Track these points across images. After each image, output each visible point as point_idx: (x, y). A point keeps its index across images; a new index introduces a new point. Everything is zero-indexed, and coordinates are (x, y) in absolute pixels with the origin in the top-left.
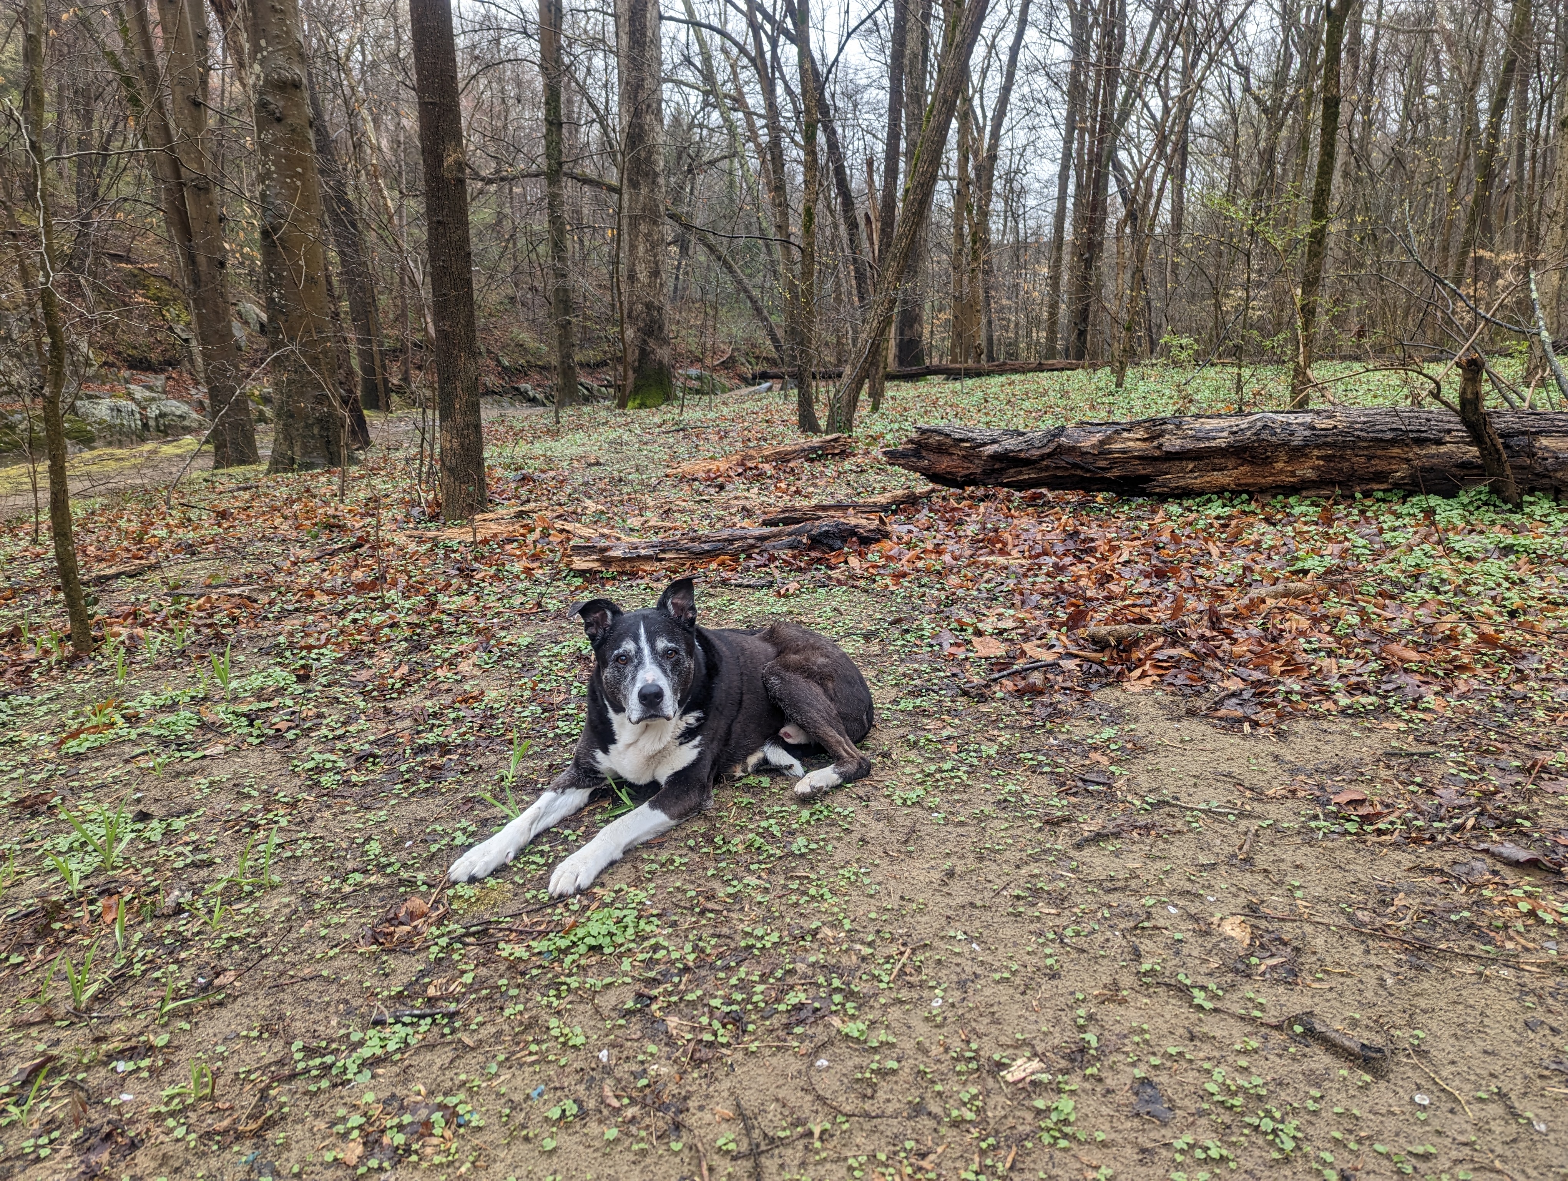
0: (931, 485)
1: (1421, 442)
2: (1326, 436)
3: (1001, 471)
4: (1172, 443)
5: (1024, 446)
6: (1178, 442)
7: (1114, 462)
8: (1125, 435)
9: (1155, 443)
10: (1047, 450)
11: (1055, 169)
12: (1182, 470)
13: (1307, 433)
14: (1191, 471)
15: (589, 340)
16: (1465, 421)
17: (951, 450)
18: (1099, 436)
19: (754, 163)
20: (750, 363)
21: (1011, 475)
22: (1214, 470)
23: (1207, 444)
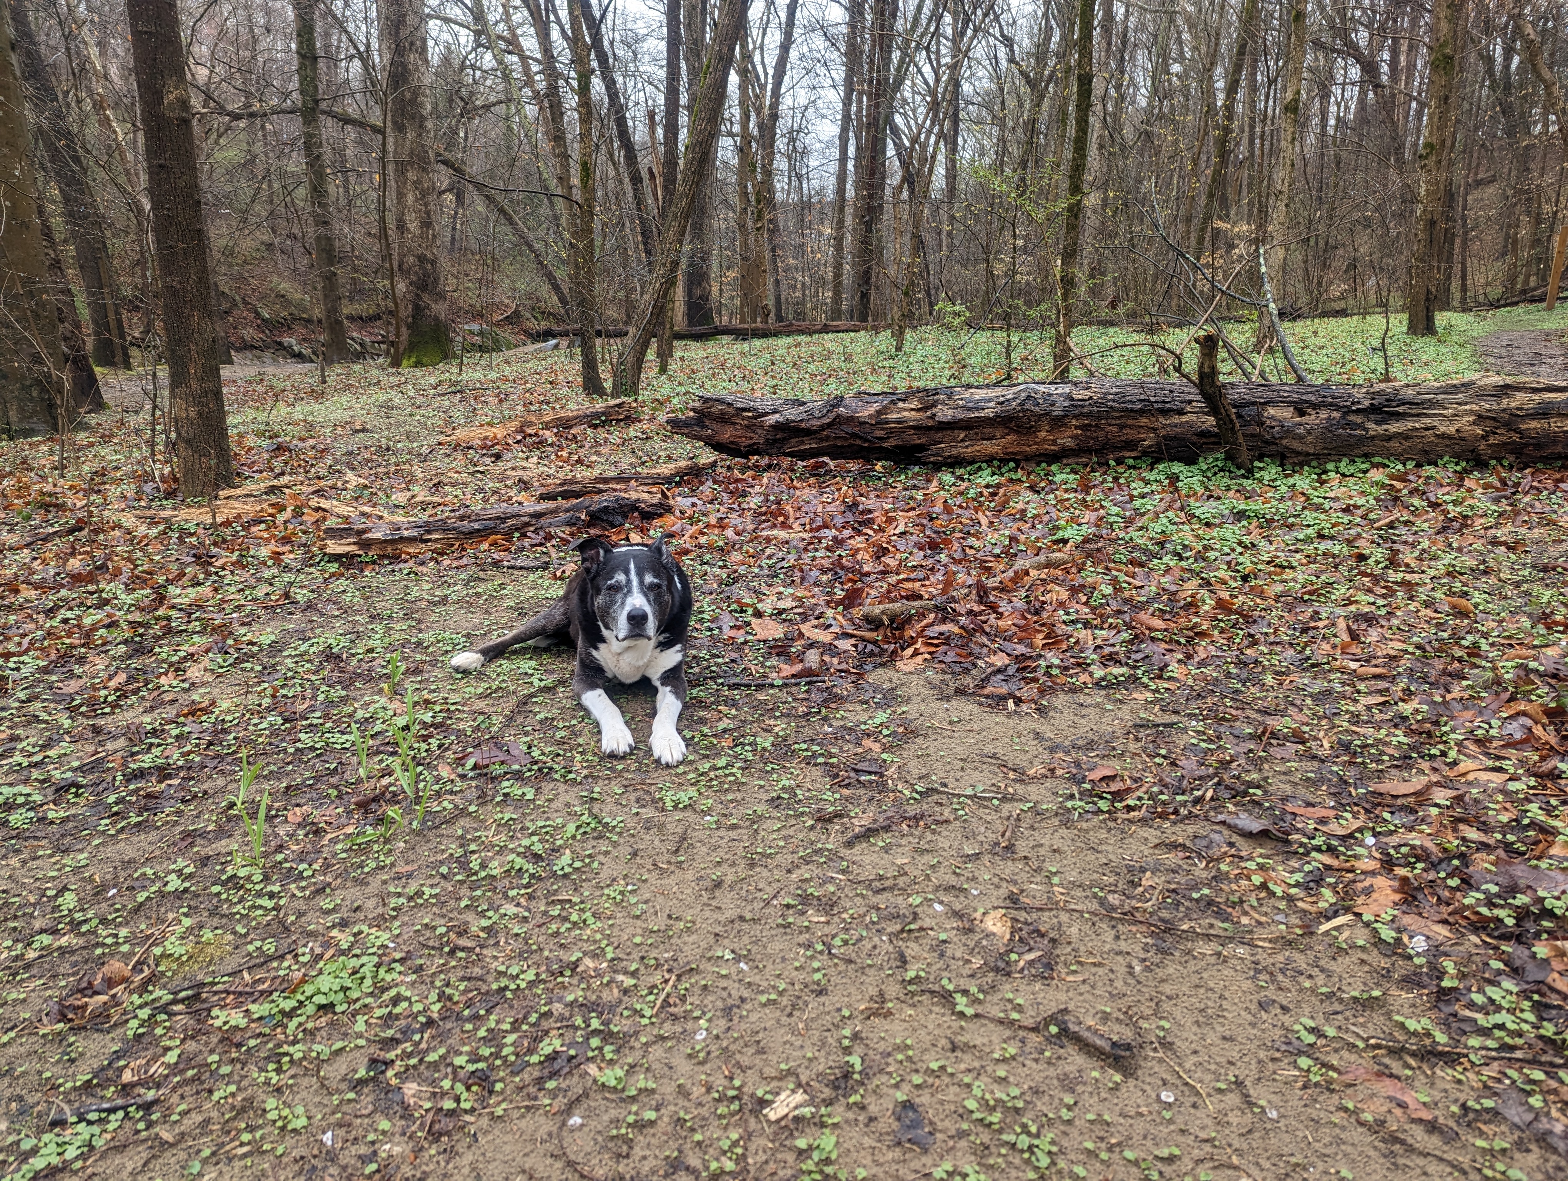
0: (715, 455)
1: (1165, 412)
2: (1083, 406)
3: (784, 441)
4: (944, 413)
5: (804, 416)
6: (950, 412)
7: (890, 432)
8: (901, 405)
9: (929, 413)
10: (827, 421)
12: (954, 440)
13: (1066, 404)
14: (963, 440)
16: (1202, 393)
17: (734, 419)
18: (876, 406)
19: (531, 110)
20: (536, 318)
21: (793, 445)
22: (983, 439)
23: (977, 414)
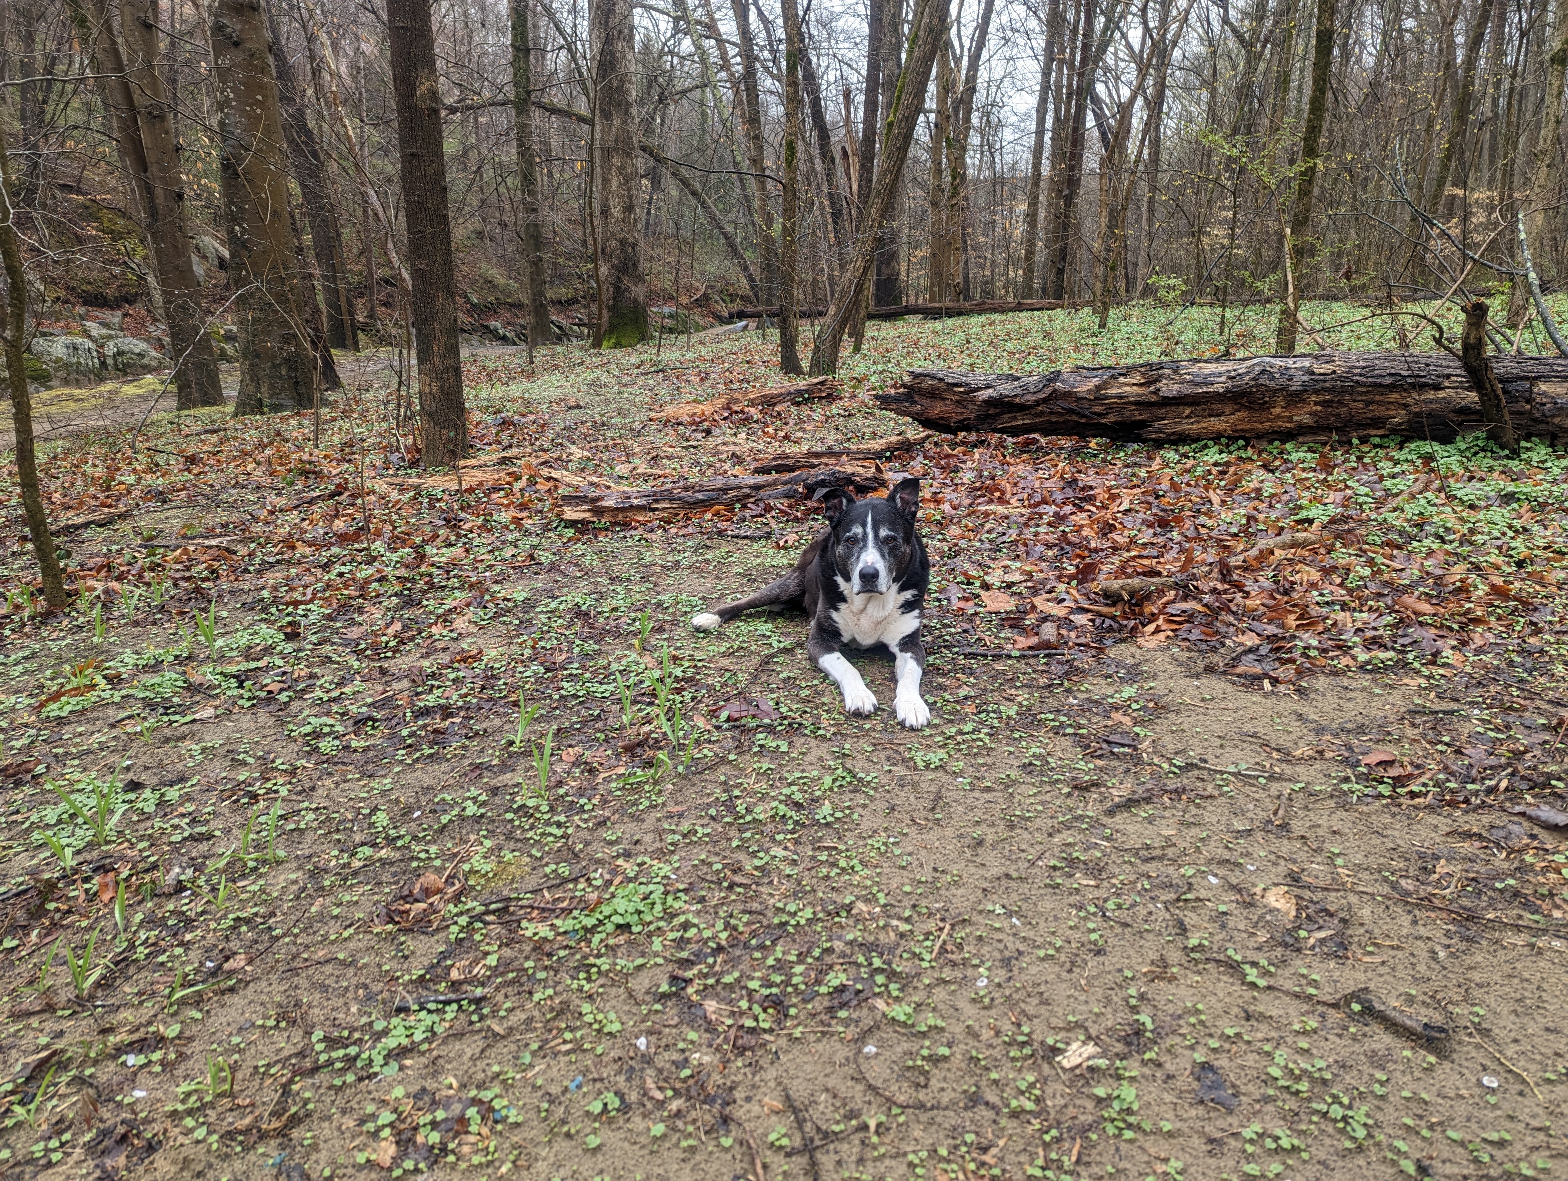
0: (924, 432)
1: (1419, 387)
2: (1325, 381)
3: (995, 416)
4: (1169, 388)
5: (1019, 391)
6: (1176, 387)
7: (1110, 408)
8: (1122, 379)
9: (1152, 388)
10: (1042, 396)
11: (1033, 101)
12: (1179, 416)
13: (1305, 378)
14: (1188, 417)
15: (560, 277)
17: (945, 395)
18: (1095, 381)
20: (724, 301)
21: (1006, 420)
22: (1211, 416)
23: (1205, 389)
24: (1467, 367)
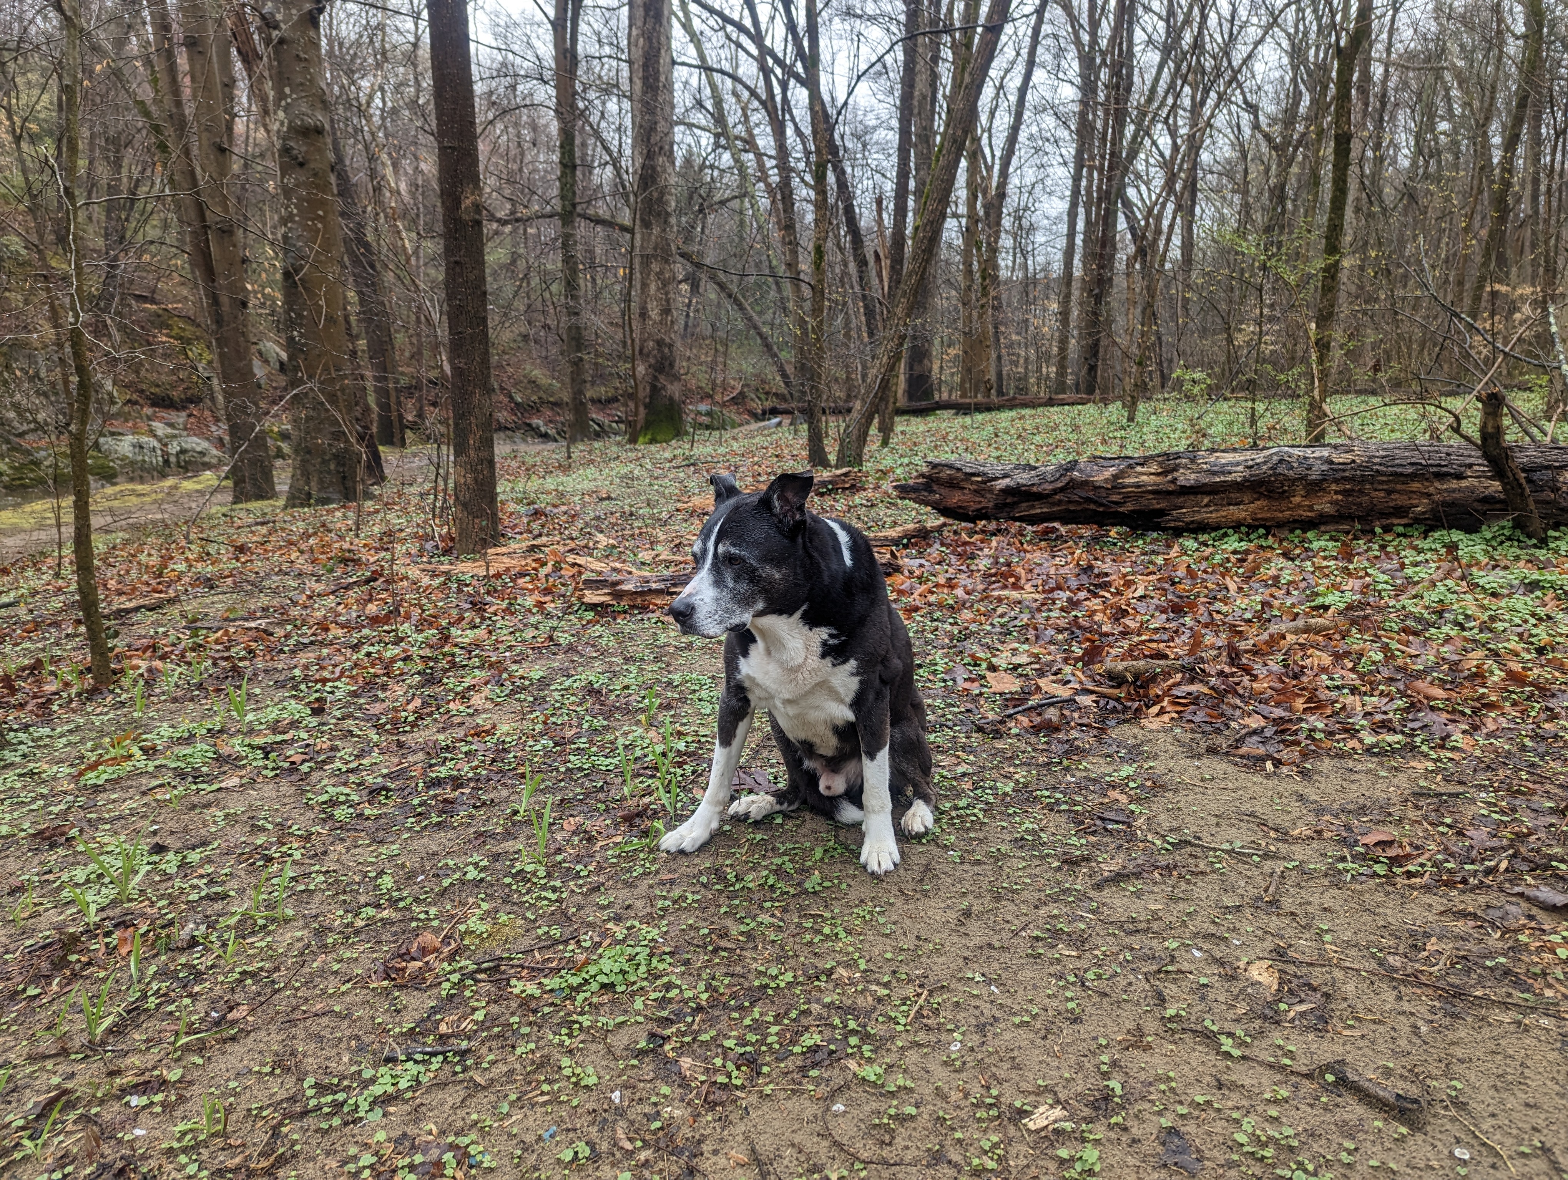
0: (942, 520)
1: (1441, 476)
2: (1344, 470)
3: (1013, 505)
4: (1187, 477)
5: (1036, 480)
6: (1193, 476)
7: (1127, 496)
8: (1139, 469)
9: (1169, 477)
10: (1059, 485)
11: (1063, 206)
12: (1197, 504)
13: (1324, 467)
14: (1207, 506)
15: (601, 377)
17: (963, 484)
18: (1112, 470)
19: (764, 203)
21: (1023, 509)
22: (1229, 504)
23: (1223, 478)
24: (1485, 456)
